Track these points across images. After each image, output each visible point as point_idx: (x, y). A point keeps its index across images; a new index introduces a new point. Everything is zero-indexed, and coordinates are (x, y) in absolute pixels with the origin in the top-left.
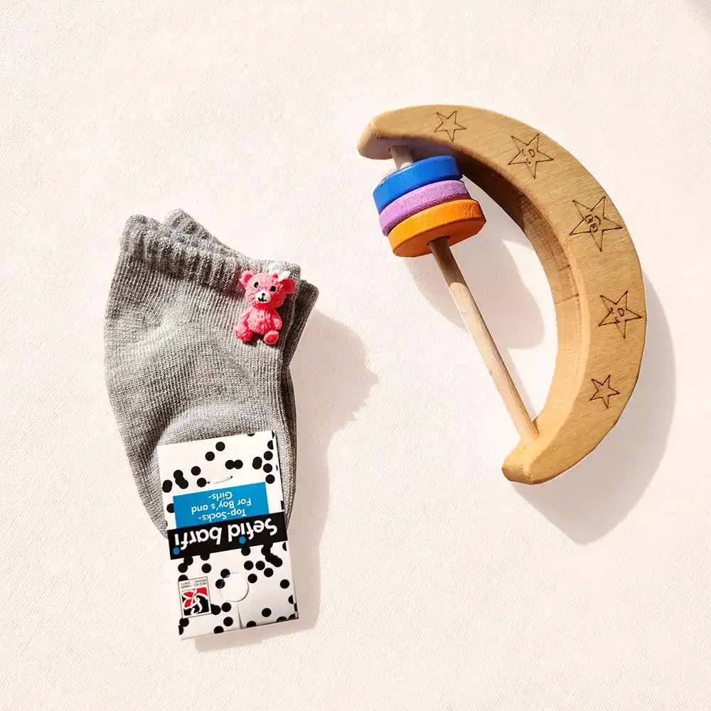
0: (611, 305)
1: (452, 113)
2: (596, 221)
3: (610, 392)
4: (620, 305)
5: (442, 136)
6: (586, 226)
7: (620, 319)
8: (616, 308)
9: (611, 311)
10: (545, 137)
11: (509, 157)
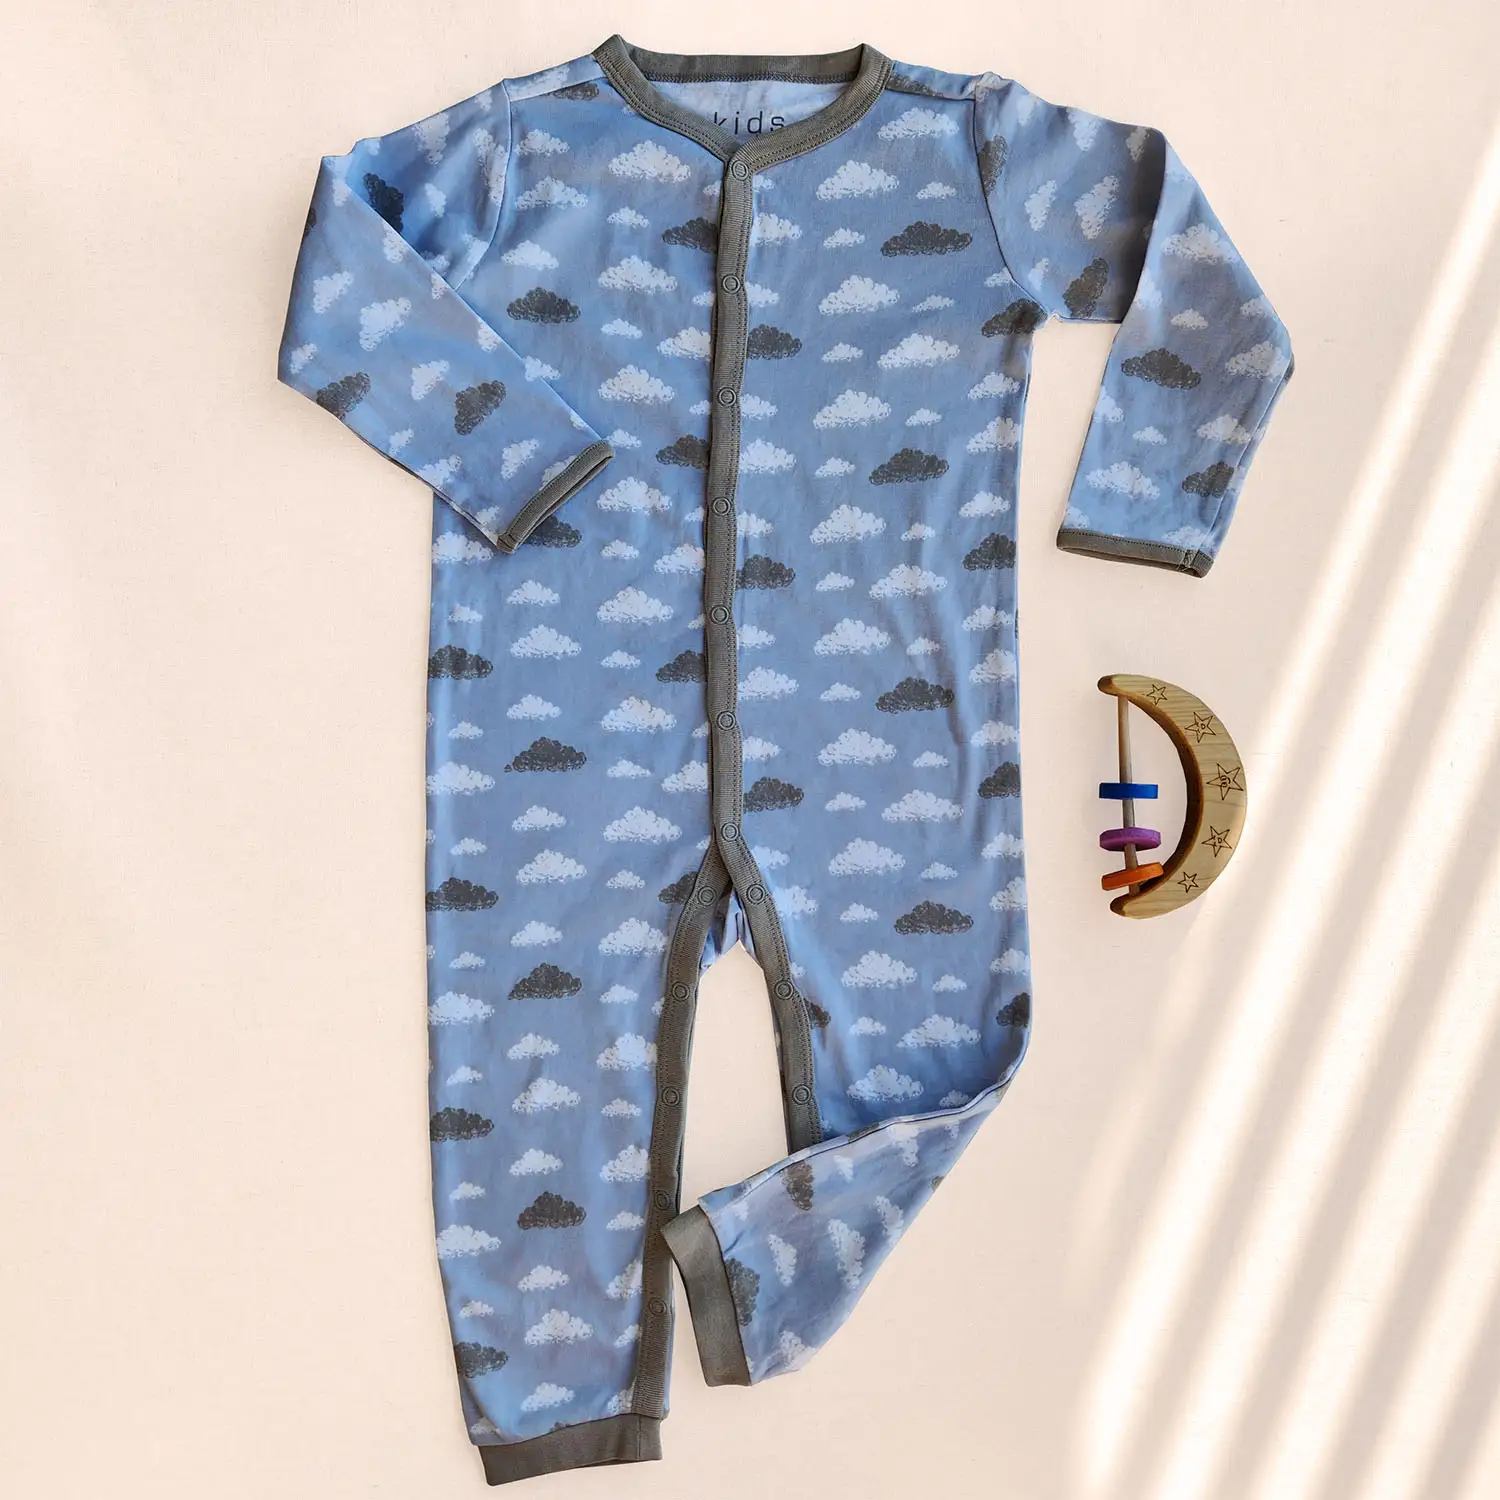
0: (1214, 833)
1: (1160, 687)
2: (1227, 781)
3: (1192, 884)
4: (1222, 836)
5: (1152, 700)
6: (1219, 782)
7: (1217, 844)
8: (1217, 836)
9: (1213, 838)
10: (1216, 718)
11: (1187, 725)
